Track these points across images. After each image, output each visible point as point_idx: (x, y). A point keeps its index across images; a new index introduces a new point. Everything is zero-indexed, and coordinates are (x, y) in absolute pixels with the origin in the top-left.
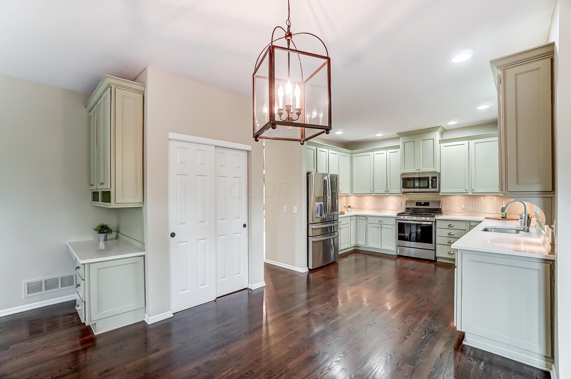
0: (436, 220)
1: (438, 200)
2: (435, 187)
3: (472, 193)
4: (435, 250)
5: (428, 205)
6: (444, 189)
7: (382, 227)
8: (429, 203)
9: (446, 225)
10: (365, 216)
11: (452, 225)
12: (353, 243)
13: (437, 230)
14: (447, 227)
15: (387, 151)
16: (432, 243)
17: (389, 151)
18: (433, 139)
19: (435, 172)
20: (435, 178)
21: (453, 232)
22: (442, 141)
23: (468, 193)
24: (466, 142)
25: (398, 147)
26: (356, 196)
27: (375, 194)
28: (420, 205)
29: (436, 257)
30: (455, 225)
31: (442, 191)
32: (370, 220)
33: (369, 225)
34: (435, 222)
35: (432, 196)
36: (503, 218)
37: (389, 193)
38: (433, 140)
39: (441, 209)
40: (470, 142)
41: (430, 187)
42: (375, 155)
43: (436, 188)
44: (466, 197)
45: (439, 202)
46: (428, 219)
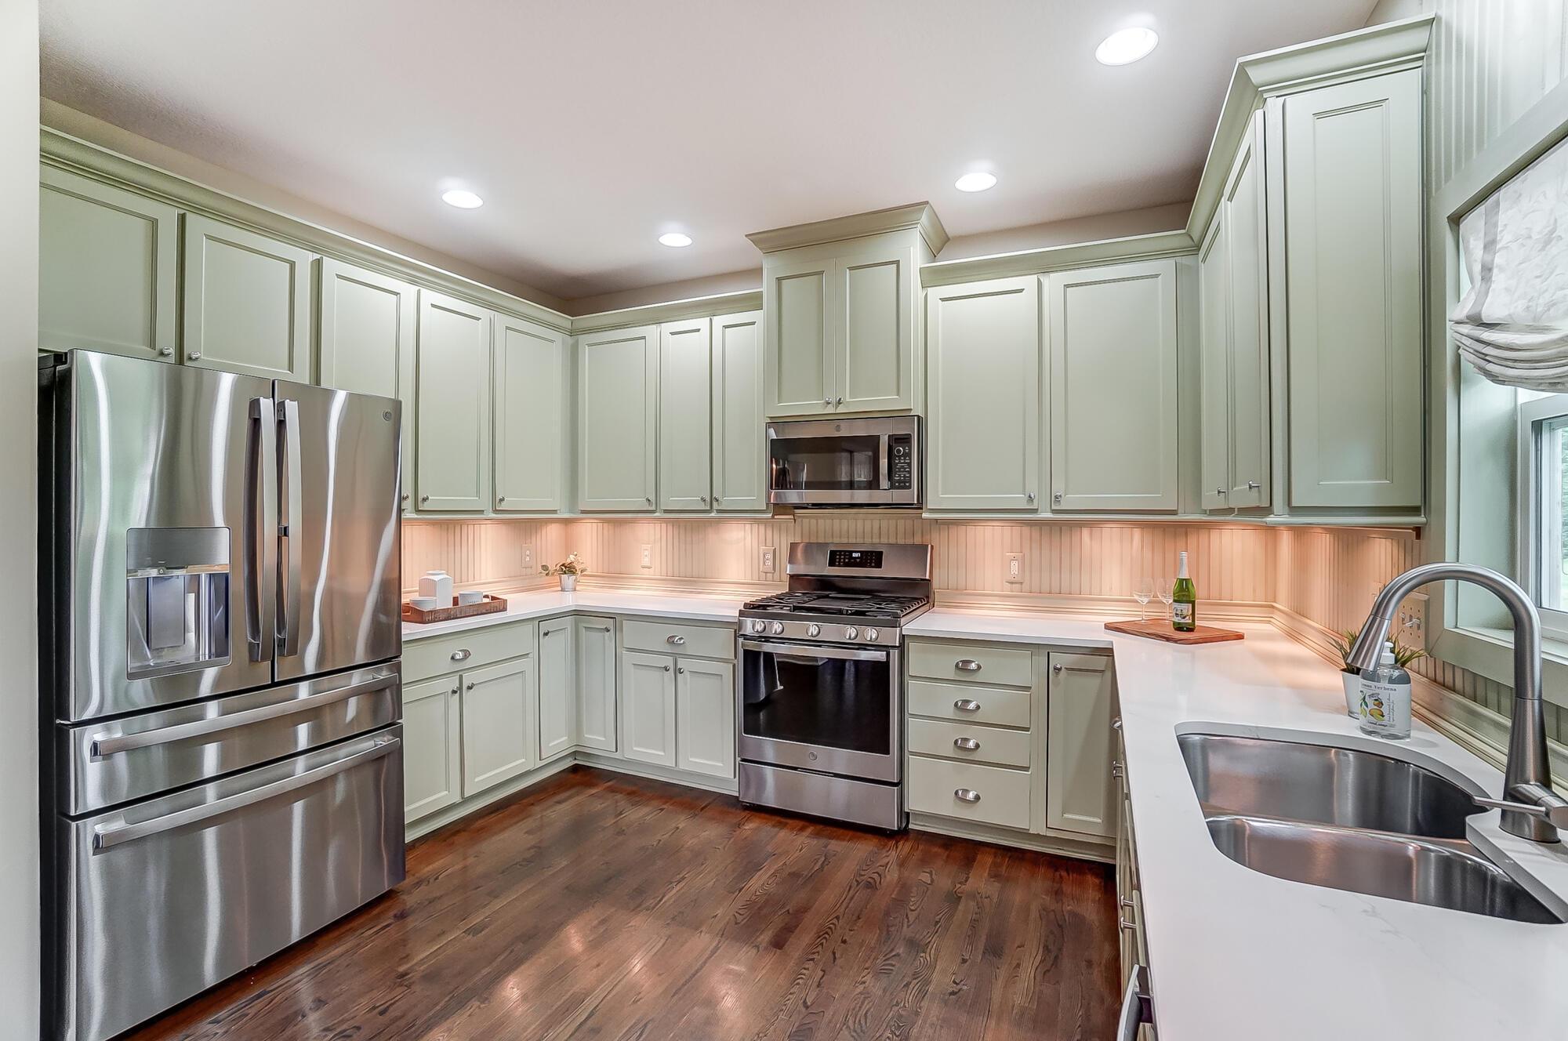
0: (903, 637)
1: (918, 540)
2: (905, 484)
3: (1054, 512)
4: (899, 784)
5: (879, 565)
6: (940, 495)
7: (678, 671)
8: (881, 553)
9: (944, 663)
10: (611, 616)
11: (973, 666)
12: (557, 745)
13: (912, 685)
14: (951, 674)
15: (715, 319)
16: (888, 753)
17: (720, 321)
18: (897, 262)
19: (904, 416)
20: (905, 440)
21: (976, 696)
22: (933, 277)
23: (1035, 511)
24: (1028, 282)
25: (753, 302)
26: (604, 521)
27: (666, 511)
28: (847, 565)
29: (908, 814)
30: (989, 665)
31: (931, 501)
32: (631, 634)
33: (628, 658)
34: (902, 647)
35: (892, 523)
36: (1179, 628)
37: (719, 511)
38: (894, 266)
39: (930, 581)
40: (1045, 279)
41: (884, 483)
42: (667, 337)
43: (910, 487)
44: (1026, 530)
45: (920, 552)
46: (871, 634)
